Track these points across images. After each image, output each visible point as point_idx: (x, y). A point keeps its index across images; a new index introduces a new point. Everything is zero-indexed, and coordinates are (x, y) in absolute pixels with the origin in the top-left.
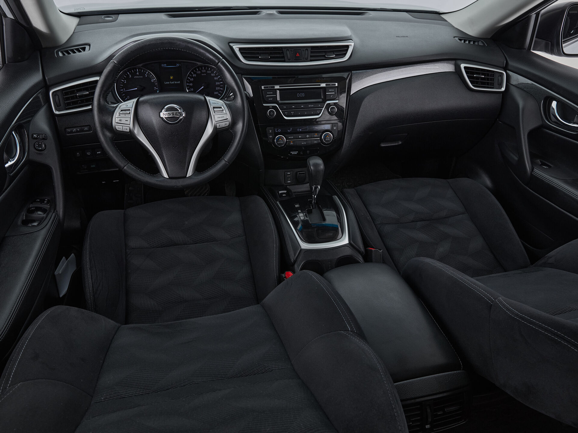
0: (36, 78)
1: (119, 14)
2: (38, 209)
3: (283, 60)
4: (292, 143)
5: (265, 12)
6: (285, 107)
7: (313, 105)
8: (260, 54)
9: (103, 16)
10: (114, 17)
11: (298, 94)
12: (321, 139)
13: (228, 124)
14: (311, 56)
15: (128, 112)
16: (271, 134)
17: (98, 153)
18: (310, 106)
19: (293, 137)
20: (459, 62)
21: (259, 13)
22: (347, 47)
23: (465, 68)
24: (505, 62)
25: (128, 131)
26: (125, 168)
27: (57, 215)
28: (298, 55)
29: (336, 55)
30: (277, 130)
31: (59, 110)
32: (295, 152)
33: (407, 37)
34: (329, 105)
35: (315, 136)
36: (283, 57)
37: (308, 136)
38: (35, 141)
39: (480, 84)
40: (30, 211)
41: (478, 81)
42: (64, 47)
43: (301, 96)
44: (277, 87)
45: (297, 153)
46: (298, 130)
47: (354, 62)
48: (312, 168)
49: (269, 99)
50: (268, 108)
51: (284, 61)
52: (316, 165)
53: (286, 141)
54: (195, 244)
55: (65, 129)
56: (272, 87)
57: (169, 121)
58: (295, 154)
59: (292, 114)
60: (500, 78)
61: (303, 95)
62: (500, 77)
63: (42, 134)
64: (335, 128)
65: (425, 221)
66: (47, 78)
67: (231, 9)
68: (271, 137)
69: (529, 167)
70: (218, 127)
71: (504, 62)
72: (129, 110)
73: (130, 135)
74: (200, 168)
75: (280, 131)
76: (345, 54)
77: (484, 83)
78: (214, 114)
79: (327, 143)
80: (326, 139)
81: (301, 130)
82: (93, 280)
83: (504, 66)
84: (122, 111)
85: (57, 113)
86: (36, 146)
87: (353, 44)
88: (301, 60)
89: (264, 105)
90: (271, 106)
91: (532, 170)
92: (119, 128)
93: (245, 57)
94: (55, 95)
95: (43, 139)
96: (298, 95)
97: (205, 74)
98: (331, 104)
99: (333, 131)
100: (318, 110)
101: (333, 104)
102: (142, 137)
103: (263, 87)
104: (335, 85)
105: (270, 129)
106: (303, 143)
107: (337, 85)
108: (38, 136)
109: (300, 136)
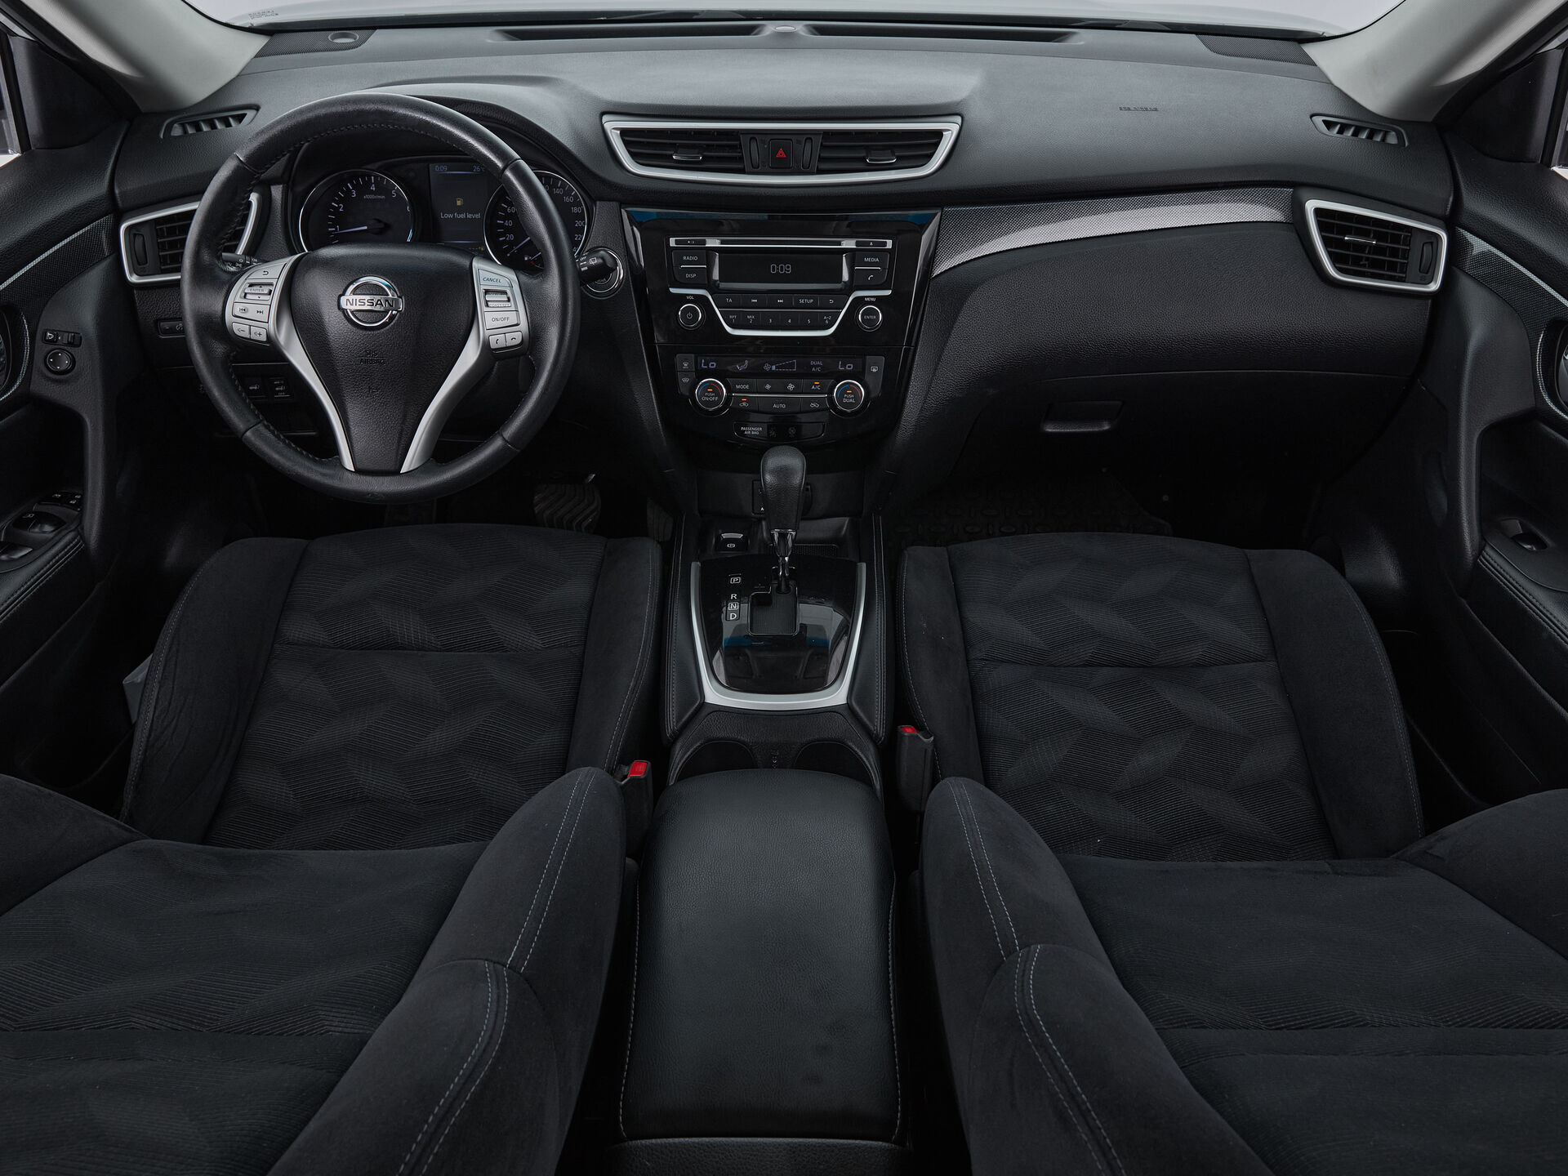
0: (94, 190)
1: (375, 28)
2: (42, 518)
3: (741, 166)
4: (744, 404)
5: (771, 27)
6: (731, 300)
7: (812, 300)
8: (676, 148)
9: (330, 35)
10: (357, 34)
11: (774, 267)
12: (831, 399)
13: (518, 341)
14: (821, 159)
15: (266, 290)
16: (686, 372)
17: (251, 388)
18: (802, 301)
19: (747, 387)
20: (1303, 192)
21: (758, 29)
22: (939, 134)
23: (1319, 212)
24: (1451, 199)
25: (263, 338)
26: (248, 434)
27: (80, 534)
28: (781, 153)
29: (898, 158)
30: (706, 364)
31: (142, 273)
32: (754, 429)
33: (1156, 110)
34: (860, 301)
35: (813, 387)
36: (741, 159)
37: (791, 387)
38: (51, 347)
39: (1364, 266)
40: (22, 523)
41: (1362, 257)
42: (197, 113)
43: (782, 271)
44: (713, 243)
45: (759, 431)
46: (767, 367)
47: (954, 180)
48: (768, 478)
49: (687, 276)
50: (683, 299)
51: (742, 171)
52: (783, 472)
53: (729, 398)
54: (447, 650)
55: (157, 321)
56: (697, 242)
57: (360, 321)
58: (753, 433)
59: (749, 320)
60: (1427, 249)
61: (788, 269)
62: (1430, 247)
63: (69, 332)
64: (874, 370)
65: (1126, 666)
66: (117, 191)
67: (695, 17)
68: (686, 380)
69: (1472, 540)
70: (493, 345)
71: (1448, 200)
72: (271, 284)
73: (270, 351)
74: (441, 451)
75: (713, 365)
76: (930, 157)
77: (1374, 264)
78: (486, 309)
79: (840, 407)
80: (845, 400)
81: (774, 368)
82: (157, 712)
83: (1447, 213)
84: (251, 285)
85: (134, 279)
86: (49, 361)
87: (955, 128)
88: (787, 170)
89: (673, 290)
90: (691, 295)
91: (1480, 551)
92: (240, 329)
93: (634, 156)
94: (135, 235)
95: (70, 344)
96: (774, 269)
98: (868, 299)
99: (868, 378)
100: (827, 314)
101: (872, 299)
102: (298, 358)
103: (672, 242)
104: (885, 244)
105: (686, 360)
106: (775, 406)
107: (889, 244)
108: (56, 336)
109: (768, 387)
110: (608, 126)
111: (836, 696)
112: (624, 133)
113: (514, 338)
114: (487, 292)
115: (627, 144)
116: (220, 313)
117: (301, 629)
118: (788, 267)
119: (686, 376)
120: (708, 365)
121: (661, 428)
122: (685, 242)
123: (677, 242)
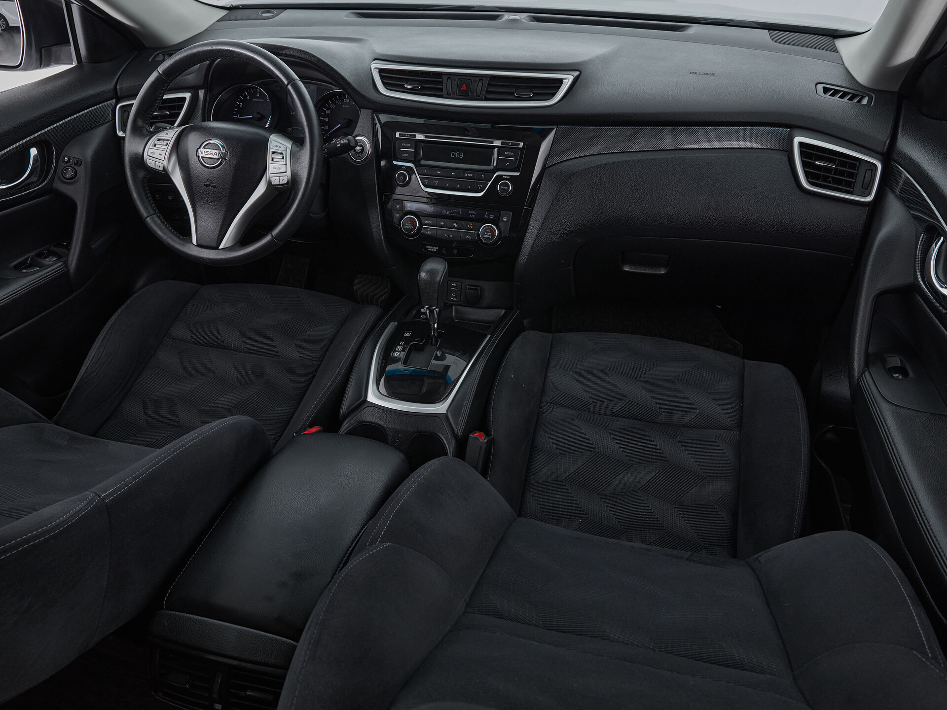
0: (107, 87)
1: (286, 9)
2: (53, 254)
3: (441, 93)
4: (429, 232)
5: (507, 16)
6: (426, 171)
7: (472, 175)
8: (408, 81)
9: (260, 11)
10: (275, 11)
12: (478, 234)
13: (285, 182)
14: (488, 92)
15: (165, 143)
16: (398, 211)
18: (466, 175)
19: (431, 223)
20: (795, 131)
21: (500, 18)
22: (560, 81)
23: (801, 144)
24: (888, 142)
25: (161, 169)
26: (148, 219)
27: (66, 264)
28: (464, 87)
29: (534, 94)
33: (714, 74)
34: (500, 178)
35: (468, 226)
36: (441, 90)
37: (455, 225)
38: (66, 165)
39: (829, 182)
40: (40, 255)
41: (828, 176)
42: (173, 49)
43: (457, 156)
44: (420, 137)
45: (437, 250)
46: (444, 213)
47: (569, 109)
48: (423, 275)
49: (403, 155)
50: (400, 167)
51: (441, 96)
52: (432, 273)
53: (420, 228)
54: (250, 353)
56: (411, 136)
57: (205, 163)
58: (433, 250)
59: (435, 183)
60: (869, 173)
61: (461, 155)
62: (871, 173)
63: (76, 158)
64: (505, 220)
65: (639, 420)
66: (118, 87)
68: (397, 215)
69: (859, 367)
70: (273, 183)
71: (886, 142)
72: (168, 140)
73: (164, 177)
76: (554, 94)
77: (839, 182)
78: (271, 162)
79: (482, 240)
80: (485, 236)
81: (447, 213)
83: (885, 151)
84: (159, 140)
85: (119, 134)
86: (64, 172)
87: (571, 78)
88: (468, 98)
89: (395, 163)
90: (405, 166)
91: (862, 373)
92: (150, 163)
93: (385, 84)
94: (124, 111)
95: (75, 164)
96: (453, 155)
97: (348, 106)
98: (505, 177)
99: (501, 224)
100: (480, 184)
101: (508, 177)
102: (178, 180)
103: (398, 134)
104: (519, 145)
105: (398, 204)
106: (446, 235)
107: (521, 145)
108: (69, 159)
109: (443, 224)
110: (373, 66)
111: (441, 408)
112: (381, 71)
113: (284, 179)
114: (274, 153)
115: (382, 77)
116: (141, 153)
117: (180, 331)
118: (461, 154)
119: (398, 213)
120: (411, 208)
122: (404, 135)
123: (400, 135)
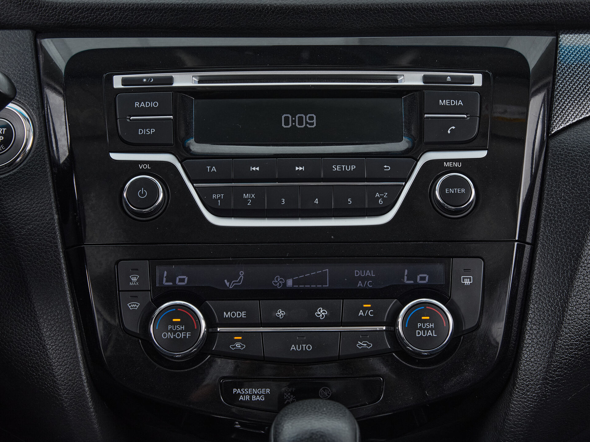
4: (238, 345)
6: (214, 169)
7: (353, 167)
11: (287, 119)
12: (393, 334)
16: (134, 293)
18: (336, 171)
19: (243, 314)
30: (171, 278)
32: (255, 391)
34: (436, 168)
35: (361, 313)
43: (301, 123)
44: (185, 80)
45: (266, 396)
46: (277, 282)
49: (141, 132)
50: (132, 169)
53: (211, 334)
56: (158, 81)
58: (254, 398)
59: (246, 200)
61: (310, 121)
64: (467, 282)
68: (134, 306)
75: (182, 280)
79: (411, 347)
80: (419, 334)
81: (290, 283)
89: (115, 156)
90: (147, 162)
96: (287, 121)
98: (449, 164)
99: (456, 296)
100: (381, 189)
101: (456, 165)
103: (117, 82)
104: (471, 80)
105: (135, 270)
106: (293, 347)
107: (478, 80)
109: (281, 313)
118: (311, 118)
119: (134, 298)
120: (174, 281)
121: (88, 394)
122: (139, 81)
123: (124, 82)
